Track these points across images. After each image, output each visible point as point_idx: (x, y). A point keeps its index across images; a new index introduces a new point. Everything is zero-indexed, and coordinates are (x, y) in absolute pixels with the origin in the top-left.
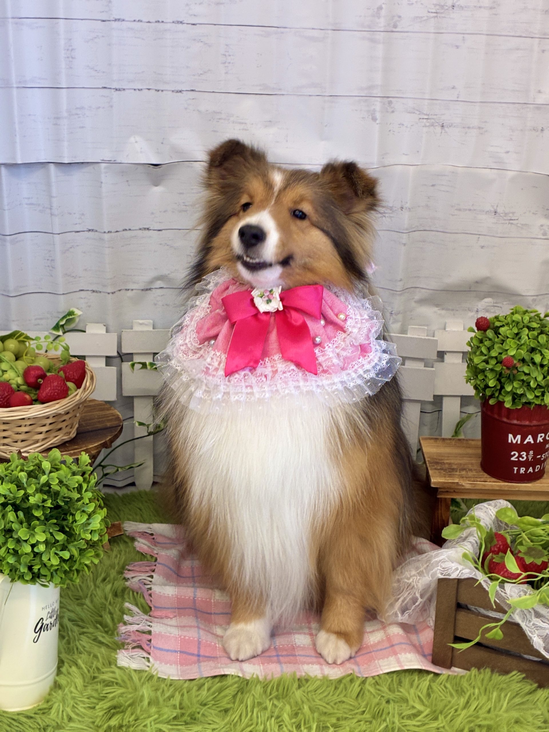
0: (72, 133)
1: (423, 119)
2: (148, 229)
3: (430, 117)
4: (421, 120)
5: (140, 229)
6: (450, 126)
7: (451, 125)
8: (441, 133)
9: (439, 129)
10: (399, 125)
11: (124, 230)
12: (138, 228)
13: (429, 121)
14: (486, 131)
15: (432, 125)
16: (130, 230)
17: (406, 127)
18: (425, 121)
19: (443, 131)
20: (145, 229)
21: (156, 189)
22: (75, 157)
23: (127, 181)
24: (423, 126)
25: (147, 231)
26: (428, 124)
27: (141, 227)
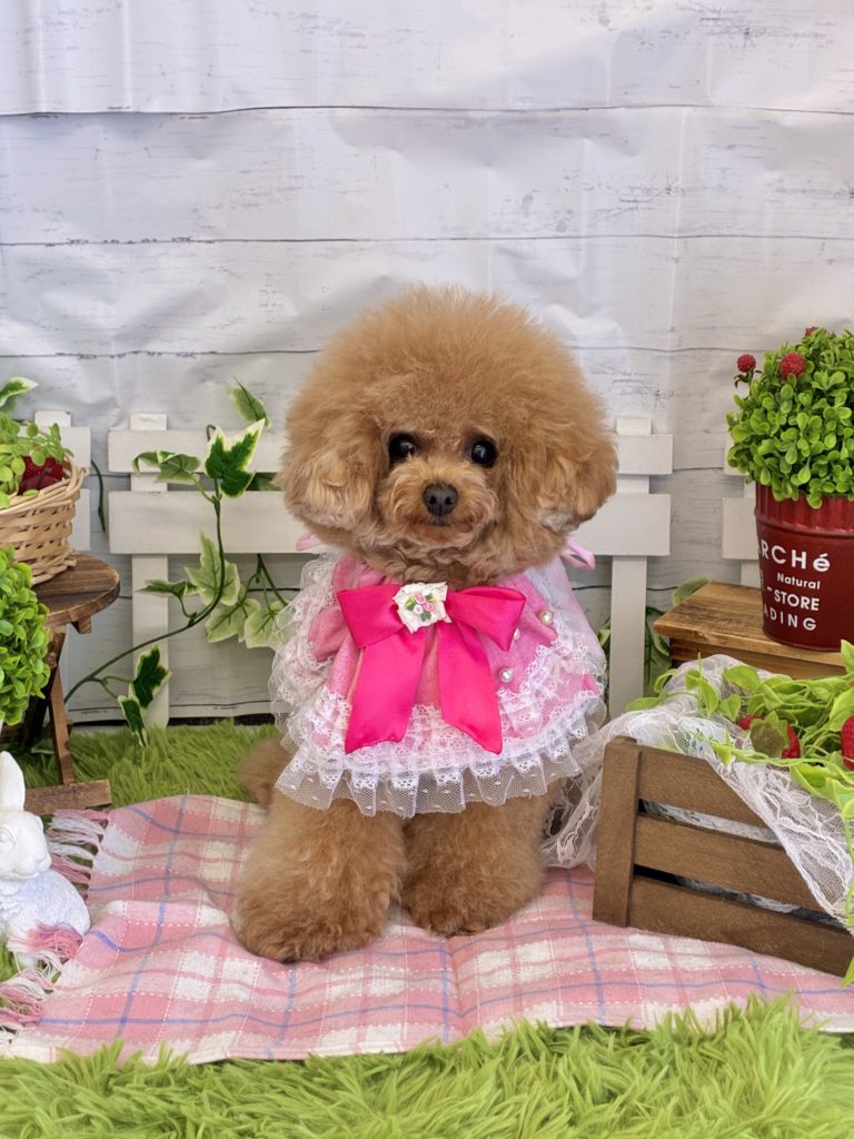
0: (52, 57)
1: (708, 19)
2: (188, 240)
3: (722, 16)
4: (704, 22)
5: (174, 240)
6: (761, 34)
7: (762, 32)
8: (745, 46)
9: (739, 39)
10: (663, 32)
11: (143, 241)
12: (169, 238)
13: (719, 23)
14: (832, 42)
15: (728, 32)
16: (155, 241)
17: (677, 36)
18: (711, 23)
19: (748, 43)
20: (182, 239)
21: (201, 164)
22: (60, 103)
23: (146, 149)
24: (709, 34)
25: (186, 244)
26: (717, 30)
27: (175, 237)
